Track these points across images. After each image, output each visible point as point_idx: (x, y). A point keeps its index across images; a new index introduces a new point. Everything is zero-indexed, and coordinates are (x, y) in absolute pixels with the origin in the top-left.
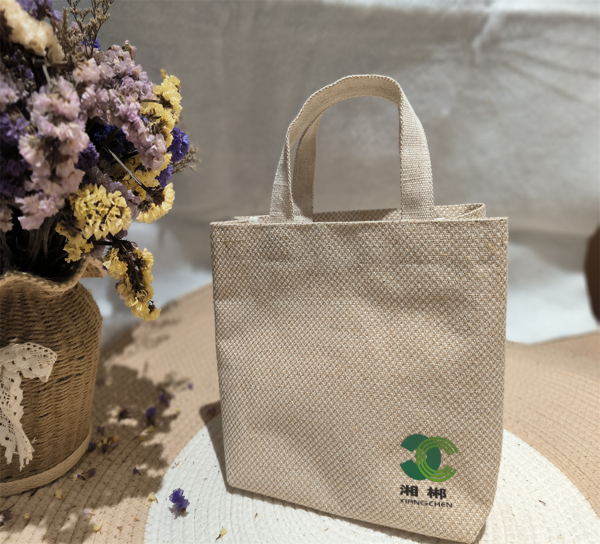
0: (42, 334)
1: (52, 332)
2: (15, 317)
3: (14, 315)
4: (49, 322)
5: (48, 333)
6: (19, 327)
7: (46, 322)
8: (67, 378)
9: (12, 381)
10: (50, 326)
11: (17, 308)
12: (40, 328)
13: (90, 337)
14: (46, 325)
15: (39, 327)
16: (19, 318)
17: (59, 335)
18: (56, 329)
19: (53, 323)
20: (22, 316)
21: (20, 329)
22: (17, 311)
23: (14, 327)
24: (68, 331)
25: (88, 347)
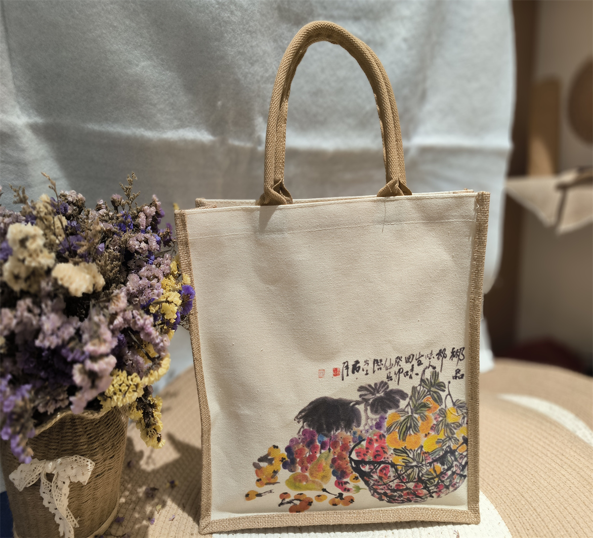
0: (85, 444)
1: (92, 442)
2: (67, 434)
3: (66, 433)
4: (90, 434)
5: (90, 443)
6: (69, 442)
7: (88, 435)
8: (102, 474)
9: (64, 483)
10: (91, 437)
11: (68, 427)
12: (84, 441)
13: (119, 438)
14: (88, 436)
15: (83, 439)
16: (70, 434)
17: (97, 443)
18: (95, 439)
19: (93, 434)
20: (71, 432)
21: (70, 443)
22: (69, 429)
23: (66, 442)
24: (103, 438)
25: (117, 447)
